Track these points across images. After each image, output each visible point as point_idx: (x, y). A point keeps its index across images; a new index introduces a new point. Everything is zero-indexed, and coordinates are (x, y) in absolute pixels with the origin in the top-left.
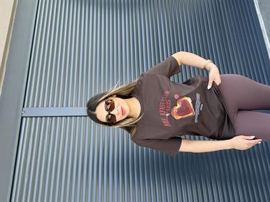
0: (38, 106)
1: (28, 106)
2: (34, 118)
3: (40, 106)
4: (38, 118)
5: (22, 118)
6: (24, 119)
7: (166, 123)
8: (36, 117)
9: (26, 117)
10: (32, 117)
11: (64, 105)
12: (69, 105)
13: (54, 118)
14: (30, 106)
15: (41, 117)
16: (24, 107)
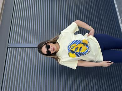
0: (15, 43)
1: (10, 43)
2: (13, 48)
4: (15, 48)
6: (9, 48)
8: (14, 48)
10: (12, 48)
13: (22, 48)
14: (11, 43)
15: (16, 48)
16: (8, 43)
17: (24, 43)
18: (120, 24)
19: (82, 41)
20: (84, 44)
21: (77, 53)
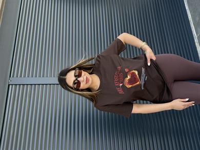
0: (21, 76)
1: (13, 76)
2: (18, 86)
3: (23, 76)
5: (9, 85)
7: (121, 91)
8: (20, 85)
9: (12, 85)
10: (16, 85)
11: (41, 76)
13: (33, 86)
14: (15, 76)
15: (24, 85)
16: (10, 77)
17: (36, 76)
18: (197, 44)
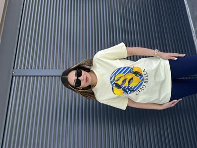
0: (24, 68)
1: (17, 68)
4: (25, 77)
5: (13, 76)
6: (14, 77)
8: (23, 76)
9: (16, 76)
10: (20, 76)
12: (47, 68)
15: (27, 76)
16: (14, 68)
17: (38, 68)
19: (133, 68)
20: (136, 73)
21: (125, 88)
